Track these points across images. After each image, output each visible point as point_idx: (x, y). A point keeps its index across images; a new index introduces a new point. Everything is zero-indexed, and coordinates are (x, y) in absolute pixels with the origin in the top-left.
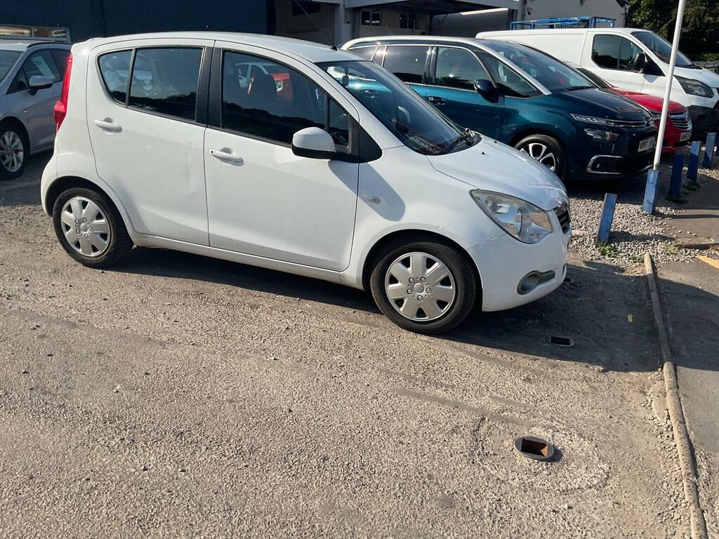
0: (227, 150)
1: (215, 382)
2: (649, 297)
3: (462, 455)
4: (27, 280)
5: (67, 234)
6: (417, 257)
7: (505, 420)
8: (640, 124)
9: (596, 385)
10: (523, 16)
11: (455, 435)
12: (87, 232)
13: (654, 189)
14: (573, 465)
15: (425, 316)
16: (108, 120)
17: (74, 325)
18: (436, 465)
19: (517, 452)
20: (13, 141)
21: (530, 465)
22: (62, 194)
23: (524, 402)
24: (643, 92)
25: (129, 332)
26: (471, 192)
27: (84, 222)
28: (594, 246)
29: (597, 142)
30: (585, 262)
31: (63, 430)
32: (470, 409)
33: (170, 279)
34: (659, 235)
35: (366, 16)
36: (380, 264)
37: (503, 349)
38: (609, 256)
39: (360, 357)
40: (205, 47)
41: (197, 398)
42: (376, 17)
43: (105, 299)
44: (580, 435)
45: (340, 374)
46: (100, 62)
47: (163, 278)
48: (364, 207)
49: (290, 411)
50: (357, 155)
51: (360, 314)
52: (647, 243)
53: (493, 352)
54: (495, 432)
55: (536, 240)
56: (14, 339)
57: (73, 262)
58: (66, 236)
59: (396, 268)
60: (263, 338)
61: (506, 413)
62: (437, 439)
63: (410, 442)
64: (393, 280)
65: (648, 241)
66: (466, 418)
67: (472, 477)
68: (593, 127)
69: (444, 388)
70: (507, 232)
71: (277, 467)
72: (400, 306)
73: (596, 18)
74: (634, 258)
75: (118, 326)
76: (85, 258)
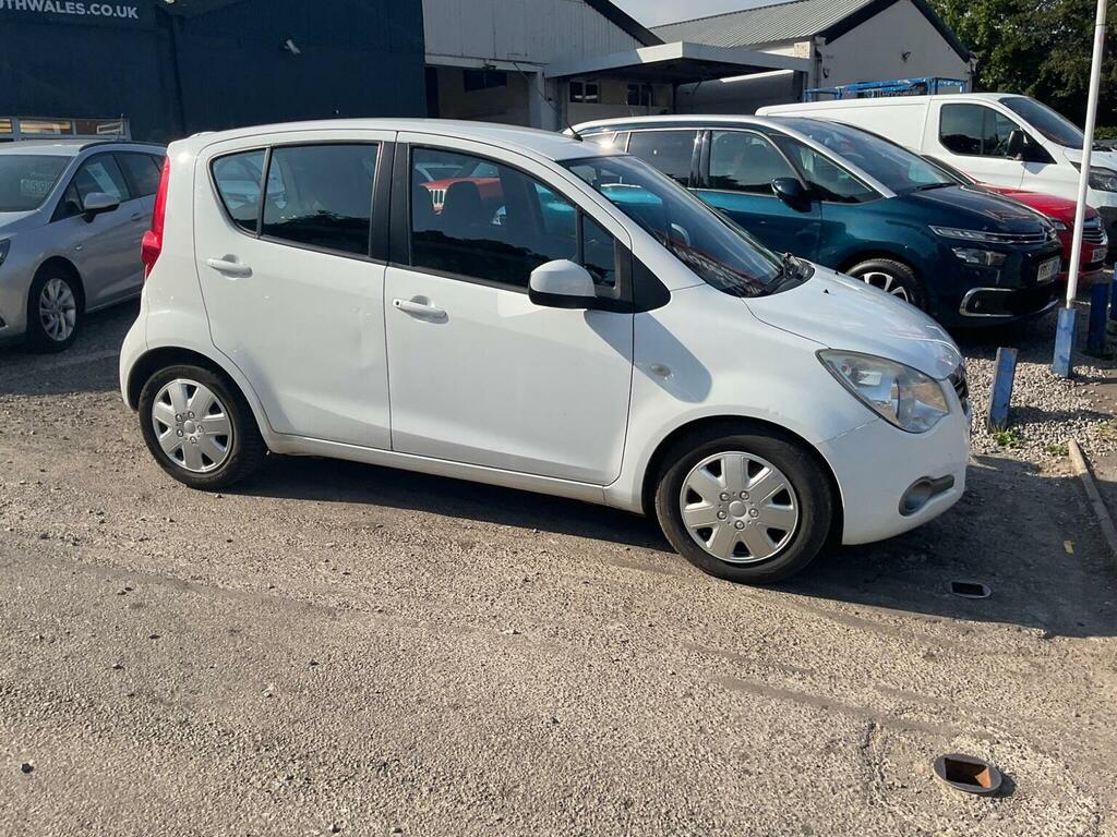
0: (420, 300)
1: (424, 675)
2: (1092, 512)
3: (851, 790)
4: (102, 513)
5: (161, 437)
6: (731, 460)
7: (908, 727)
8: (1037, 238)
9: (1040, 660)
10: (817, 80)
11: (832, 755)
12: (195, 435)
13: (1070, 337)
14: (1036, 800)
15: (748, 554)
16: (230, 258)
17: (186, 586)
18: (812, 809)
19: (940, 781)
20: (61, 293)
21: (965, 803)
22: (154, 376)
23: (931, 694)
24: (1023, 188)
25: (276, 594)
26: (818, 354)
27: (189, 418)
28: (985, 432)
29: (971, 268)
30: (975, 457)
31: (192, 764)
32: (848, 710)
33: (327, 505)
34: (1087, 411)
35: (576, 89)
36: (671, 473)
37: (881, 605)
38: (1012, 446)
39: (651, 626)
40: (381, 142)
41: (400, 702)
42: (592, 90)
43: (230, 541)
44: (1036, 748)
45: (625, 656)
46: (215, 169)
47: (316, 503)
48: (644, 382)
49: (555, 721)
50: (631, 300)
51: (638, 553)
52: (1069, 424)
53: (865, 612)
54: (896, 748)
55: (925, 428)
56: (93, 611)
57: (171, 481)
58: (160, 441)
59: (697, 477)
60: (490, 598)
61: (906, 715)
62: (804, 764)
63: (760, 770)
64: (694, 497)
65: (1071, 421)
66: (843, 726)
67: (875, 828)
68: (965, 245)
69: (798, 675)
70: (880, 416)
71: (552, 821)
72: (706, 538)
73: (937, 79)
74: (1052, 449)
75: (255, 584)
76: (192, 475)
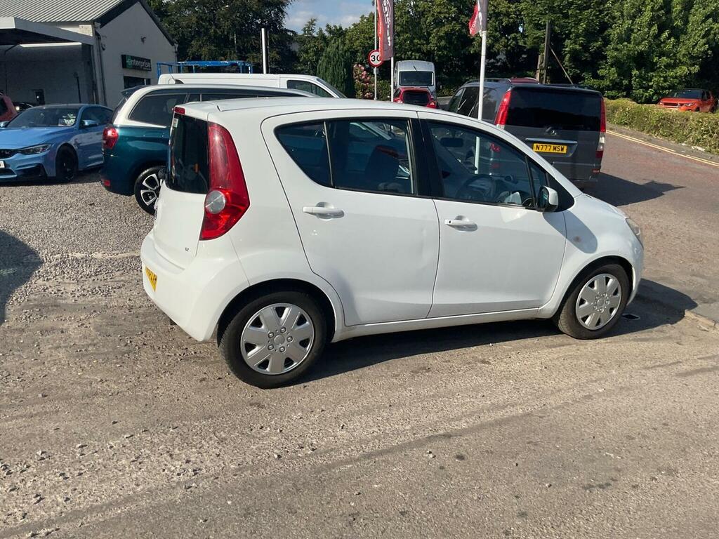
0: (460, 218)
5: (248, 356)
6: (599, 279)
10: (99, 52)
12: (284, 344)
15: (601, 324)
16: (321, 205)
22: (248, 306)
27: (281, 333)
40: (408, 118)
48: (570, 247)
58: (246, 359)
64: (582, 302)
72: (584, 321)
